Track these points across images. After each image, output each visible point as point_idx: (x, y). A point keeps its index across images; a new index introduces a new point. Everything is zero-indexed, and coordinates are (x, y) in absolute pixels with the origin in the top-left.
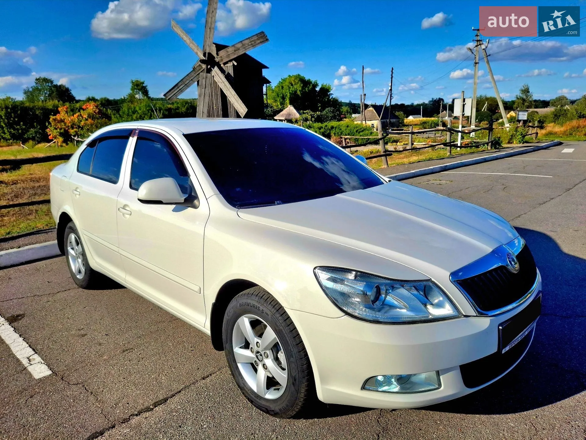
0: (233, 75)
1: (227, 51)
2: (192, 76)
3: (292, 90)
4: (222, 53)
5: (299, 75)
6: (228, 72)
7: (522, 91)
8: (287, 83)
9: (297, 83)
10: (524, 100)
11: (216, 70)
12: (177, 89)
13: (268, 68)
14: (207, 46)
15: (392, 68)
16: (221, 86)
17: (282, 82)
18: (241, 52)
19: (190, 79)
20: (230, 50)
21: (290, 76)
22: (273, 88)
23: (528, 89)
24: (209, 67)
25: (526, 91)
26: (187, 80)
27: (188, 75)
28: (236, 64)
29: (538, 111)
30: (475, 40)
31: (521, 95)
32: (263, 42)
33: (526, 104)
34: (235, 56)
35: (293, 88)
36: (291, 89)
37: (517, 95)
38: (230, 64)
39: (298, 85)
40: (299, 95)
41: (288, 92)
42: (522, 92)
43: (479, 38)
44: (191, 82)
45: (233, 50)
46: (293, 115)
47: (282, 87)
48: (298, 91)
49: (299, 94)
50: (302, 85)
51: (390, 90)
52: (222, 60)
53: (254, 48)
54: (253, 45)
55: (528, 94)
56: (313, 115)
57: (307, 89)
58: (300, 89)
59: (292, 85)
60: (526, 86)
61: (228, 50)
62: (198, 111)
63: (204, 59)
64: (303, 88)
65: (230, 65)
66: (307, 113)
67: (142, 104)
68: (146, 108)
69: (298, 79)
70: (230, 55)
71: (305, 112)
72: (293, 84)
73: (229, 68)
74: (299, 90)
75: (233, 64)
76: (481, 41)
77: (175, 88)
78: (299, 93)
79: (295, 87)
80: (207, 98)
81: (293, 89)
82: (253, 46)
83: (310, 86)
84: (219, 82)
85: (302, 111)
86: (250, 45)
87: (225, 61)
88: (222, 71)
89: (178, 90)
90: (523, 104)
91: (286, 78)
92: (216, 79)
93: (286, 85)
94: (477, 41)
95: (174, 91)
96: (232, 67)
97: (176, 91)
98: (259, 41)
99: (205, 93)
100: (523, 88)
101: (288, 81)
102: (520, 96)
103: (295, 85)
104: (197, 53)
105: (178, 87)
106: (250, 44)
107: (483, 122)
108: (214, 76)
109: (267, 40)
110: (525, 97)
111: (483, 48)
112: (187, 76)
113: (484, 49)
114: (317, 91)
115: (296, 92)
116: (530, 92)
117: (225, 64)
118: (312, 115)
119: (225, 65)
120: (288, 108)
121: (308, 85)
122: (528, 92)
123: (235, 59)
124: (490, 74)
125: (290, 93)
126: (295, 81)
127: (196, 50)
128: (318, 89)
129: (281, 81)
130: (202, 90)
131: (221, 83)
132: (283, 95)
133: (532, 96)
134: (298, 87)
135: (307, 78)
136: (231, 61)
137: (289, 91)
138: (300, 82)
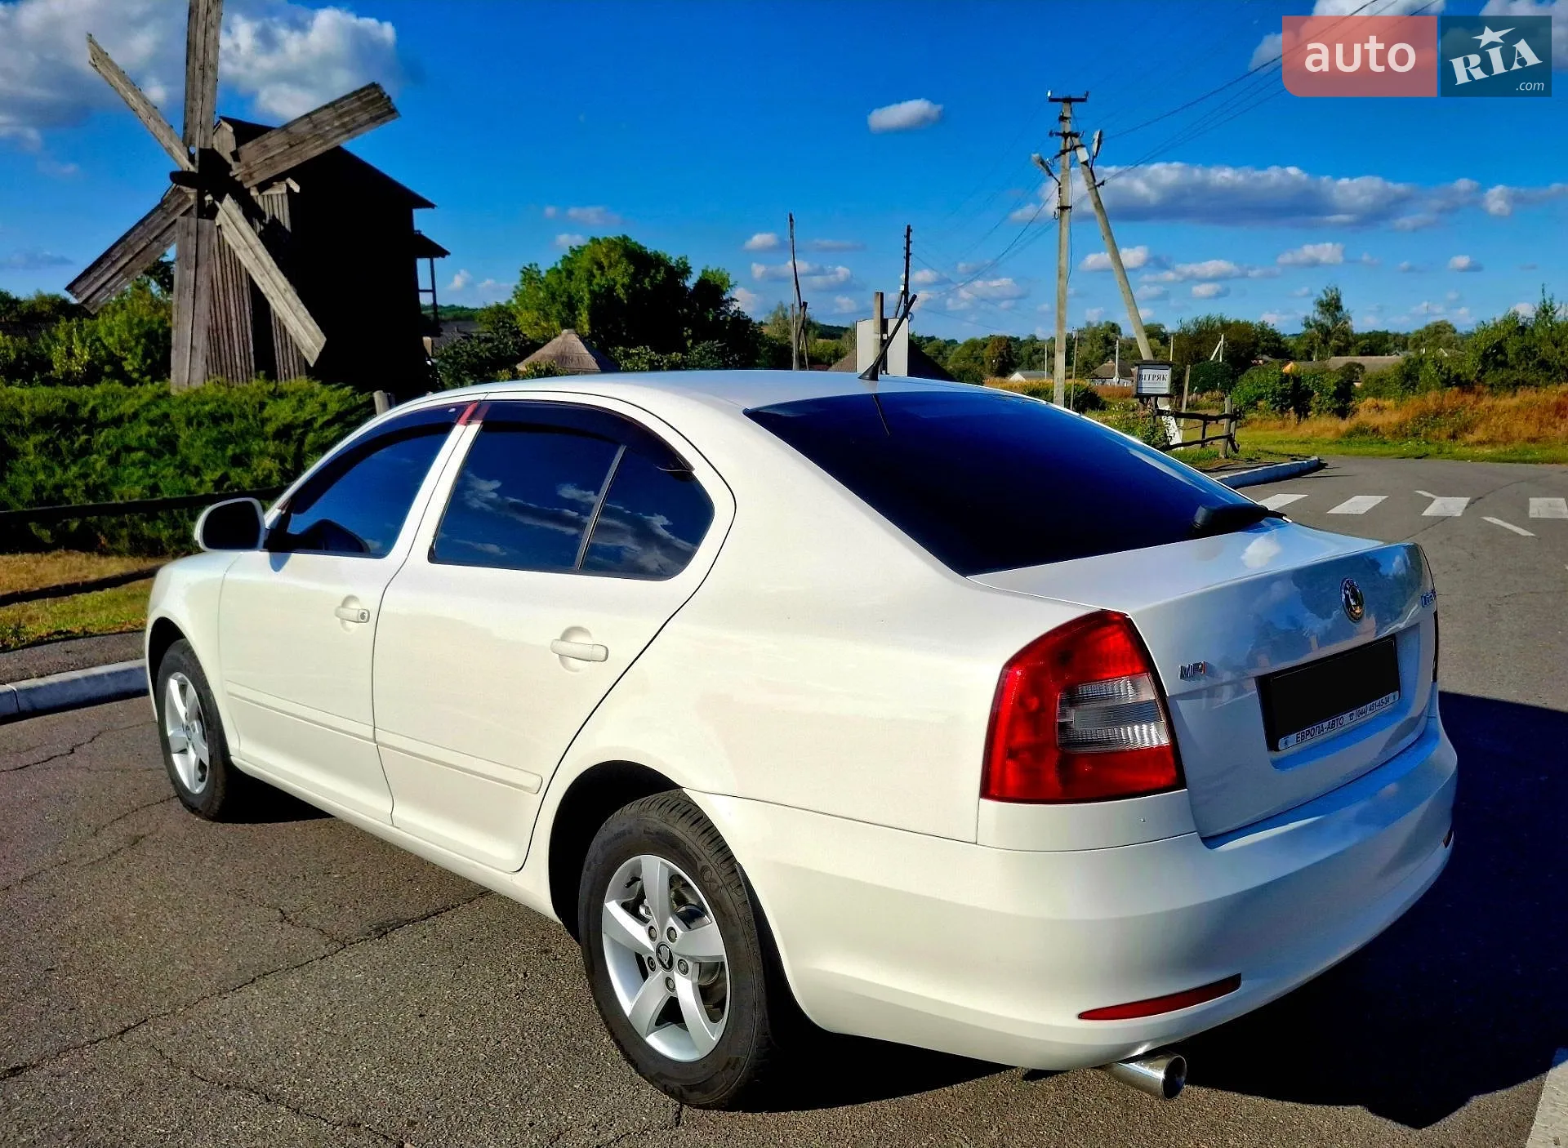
0: (288, 226)
1: (266, 146)
2: (157, 227)
3: (598, 284)
4: (249, 149)
5: (625, 238)
6: (274, 216)
7: (1321, 304)
8: (585, 262)
9: (618, 262)
10: (1327, 333)
11: (228, 207)
12: (108, 269)
13: (430, 205)
14: (195, 127)
15: (909, 227)
16: (246, 260)
17: (569, 259)
18: (313, 150)
19: (152, 237)
20: (274, 140)
21: (593, 240)
22: (544, 274)
23: (1338, 299)
24: (209, 198)
25: (1332, 306)
26: (141, 238)
27: (141, 222)
28: (296, 188)
29: (1363, 363)
30: (1058, 134)
31: (1318, 317)
32: (379, 117)
33: (1333, 342)
34: (293, 164)
35: (604, 279)
36: (595, 281)
37: (1307, 318)
38: (279, 190)
39: (621, 268)
40: (621, 300)
41: (586, 290)
42: (1320, 310)
43: (1068, 127)
44: (156, 244)
45: (282, 144)
46: (575, 359)
47: (570, 274)
48: (618, 286)
49: (621, 296)
50: (632, 269)
51: (903, 293)
52: (250, 175)
53: (352, 138)
54: (349, 127)
55: (1339, 315)
56: (657, 361)
57: (647, 281)
58: (626, 280)
59: (601, 267)
60: (1332, 291)
61: (268, 142)
62: (177, 344)
63: (192, 169)
64: (634, 277)
65: (279, 192)
66: (638, 354)
67: (117, 318)
68: (130, 332)
69: (620, 251)
70: (277, 158)
71: (633, 351)
72: (606, 263)
73: (276, 203)
74: (623, 285)
75: (289, 190)
76: (1076, 135)
77: (105, 266)
78: (620, 291)
79: (611, 274)
80: (204, 302)
81: (603, 282)
82: (349, 131)
83: (658, 272)
84: (238, 248)
85: (621, 348)
86: (337, 127)
87: (260, 178)
88: (252, 212)
89: (113, 271)
90: (1325, 342)
91: (585, 247)
92: (231, 237)
93: (580, 268)
94: (1065, 135)
95: (102, 275)
96: (286, 199)
97: (109, 275)
98: (366, 117)
99: (198, 283)
100: (1324, 298)
101: (587, 255)
102: (1315, 321)
103: (609, 268)
104: (169, 150)
105: (114, 263)
106: (337, 124)
107: (1208, 393)
108: (224, 226)
109: (392, 112)
110: (1328, 322)
111: (1082, 161)
112: (141, 228)
113: (1085, 163)
114: (685, 288)
115: (611, 289)
116: (1345, 309)
117: (263, 186)
118: (653, 361)
119: (266, 193)
120: (559, 339)
121: (653, 271)
122: (1339, 308)
123: (292, 173)
124: (1107, 244)
125: (592, 292)
126: (607, 255)
127: (166, 141)
128: (691, 283)
129: (570, 256)
130: (188, 272)
131: (245, 249)
132: (570, 297)
133: (1350, 318)
134: (620, 275)
135: (651, 248)
136: (280, 178)
137: (590, 284)
138: (625, 262)
